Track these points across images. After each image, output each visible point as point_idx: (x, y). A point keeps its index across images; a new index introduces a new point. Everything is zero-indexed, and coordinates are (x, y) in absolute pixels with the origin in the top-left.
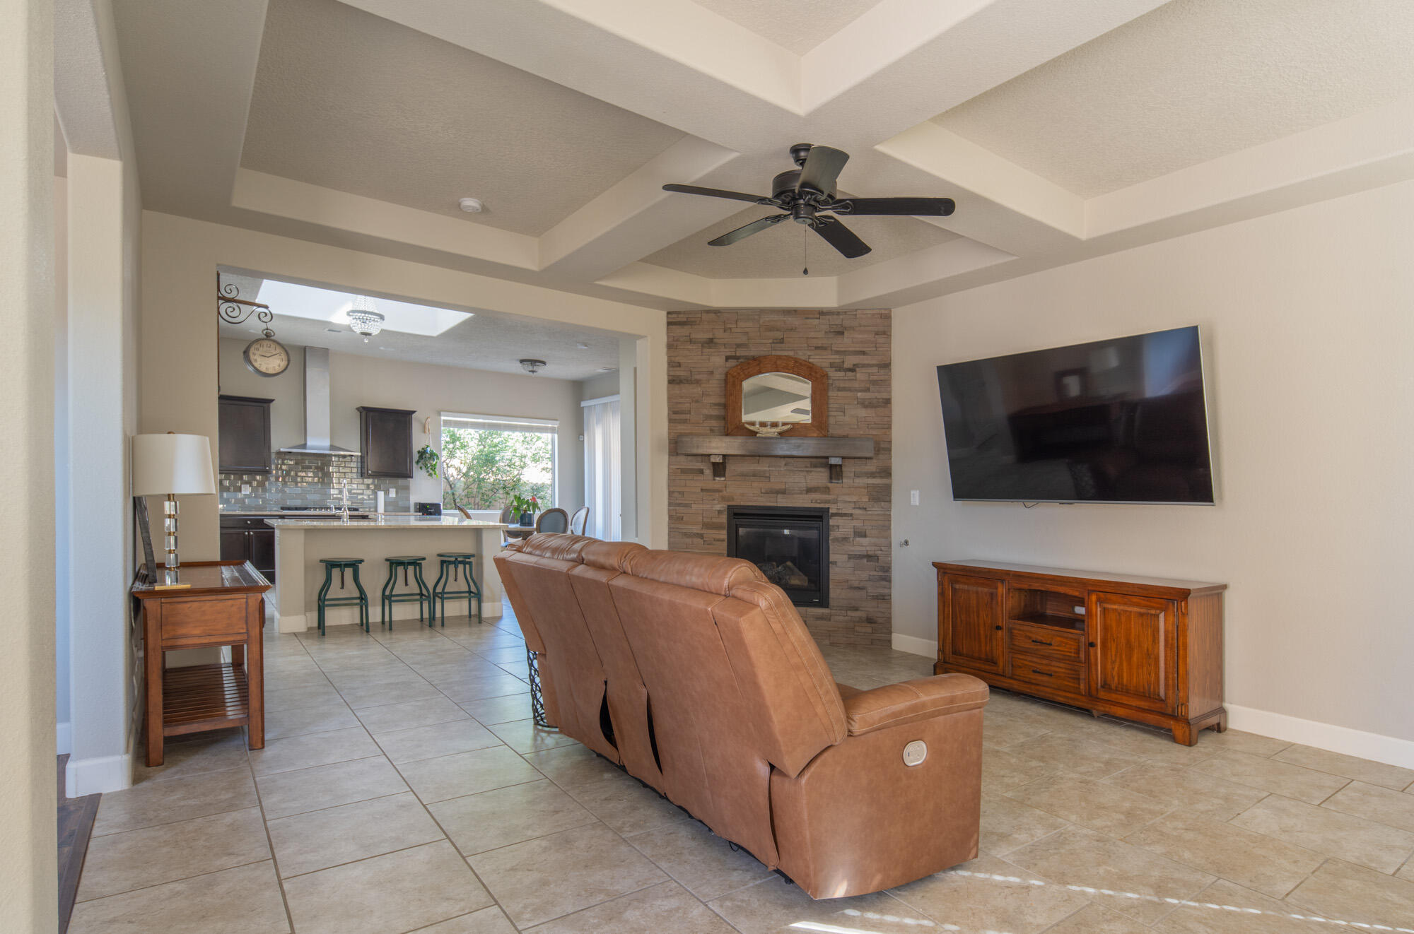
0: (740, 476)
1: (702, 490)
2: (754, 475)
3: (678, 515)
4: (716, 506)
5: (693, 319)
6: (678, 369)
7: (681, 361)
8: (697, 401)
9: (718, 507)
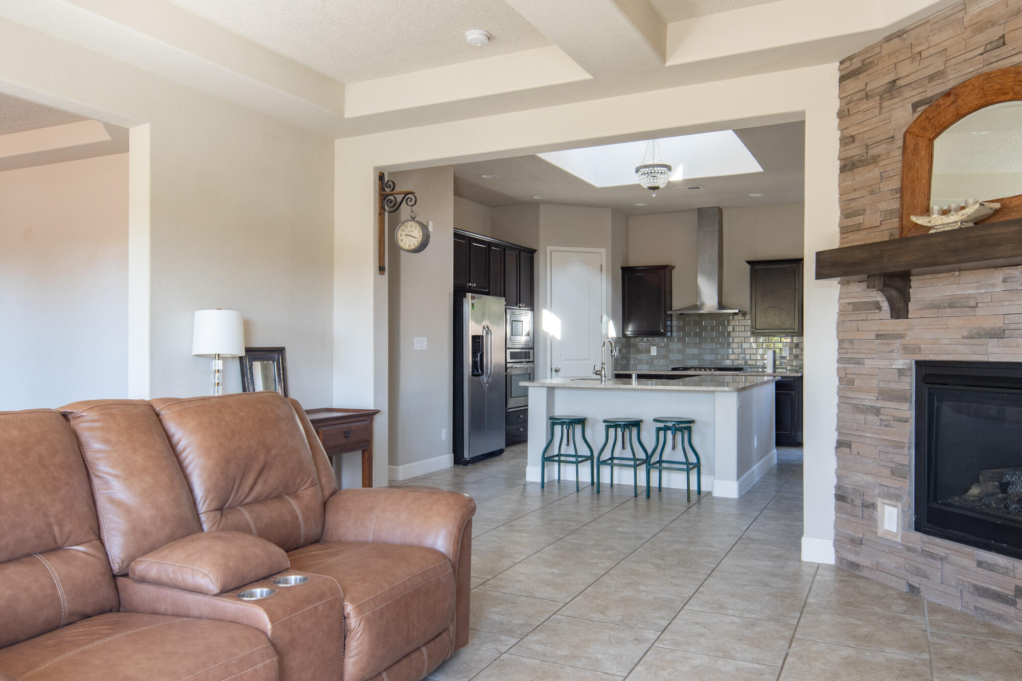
0: (929, 308)
1: (877, 335)
2: (951, 306)
3: (849, 376)
4: (896, 362)
5: (870, 60)
6: (852, 145)
7: (854, 133)
8: (872, 192)
9: (900, 364)
